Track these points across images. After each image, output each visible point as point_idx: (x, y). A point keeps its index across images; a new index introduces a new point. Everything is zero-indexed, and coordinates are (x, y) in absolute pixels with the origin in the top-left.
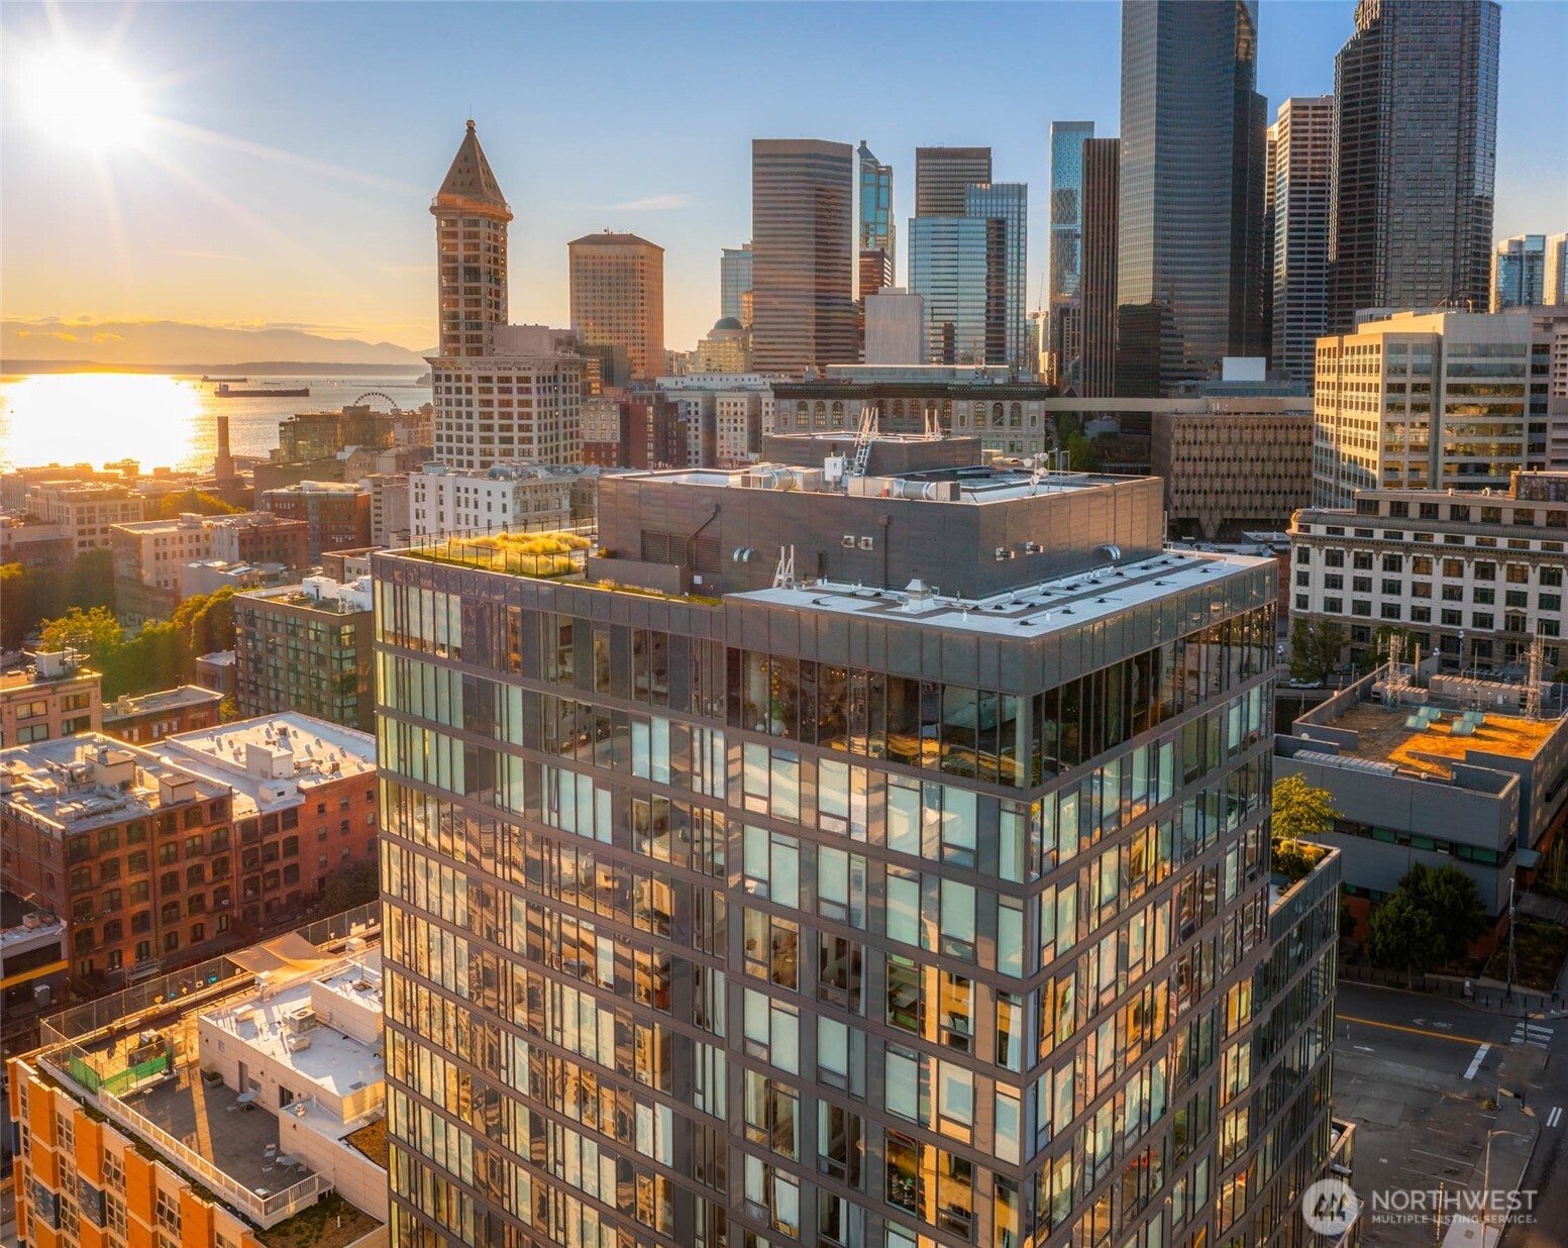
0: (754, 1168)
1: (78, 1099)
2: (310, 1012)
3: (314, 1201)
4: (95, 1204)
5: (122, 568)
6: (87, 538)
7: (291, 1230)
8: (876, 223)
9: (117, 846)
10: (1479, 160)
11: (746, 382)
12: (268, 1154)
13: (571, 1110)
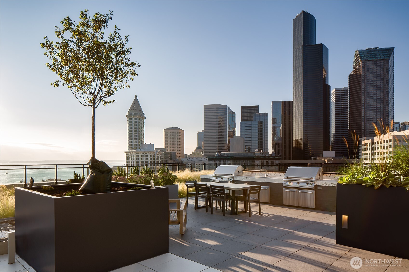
8: (232, 125)
10: (390, 100)
11: (202, 159)
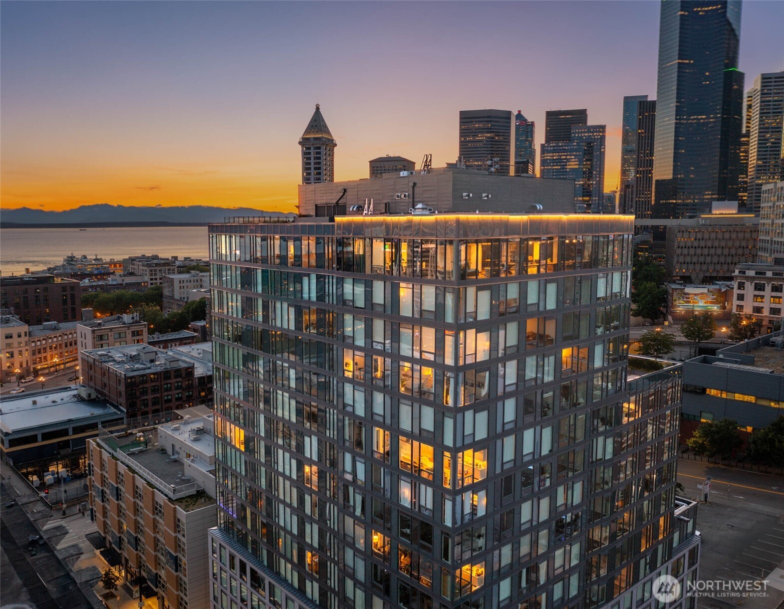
0: (348, 457)
1: (110, 454)
2: (202, 428)
3: (195, 493)
4: (115, 492)
5: (166, 292)
6: (154, 281)
7: (184, 501)
9: (147, 383)
12: (179, 476)
13: (280, 442)
